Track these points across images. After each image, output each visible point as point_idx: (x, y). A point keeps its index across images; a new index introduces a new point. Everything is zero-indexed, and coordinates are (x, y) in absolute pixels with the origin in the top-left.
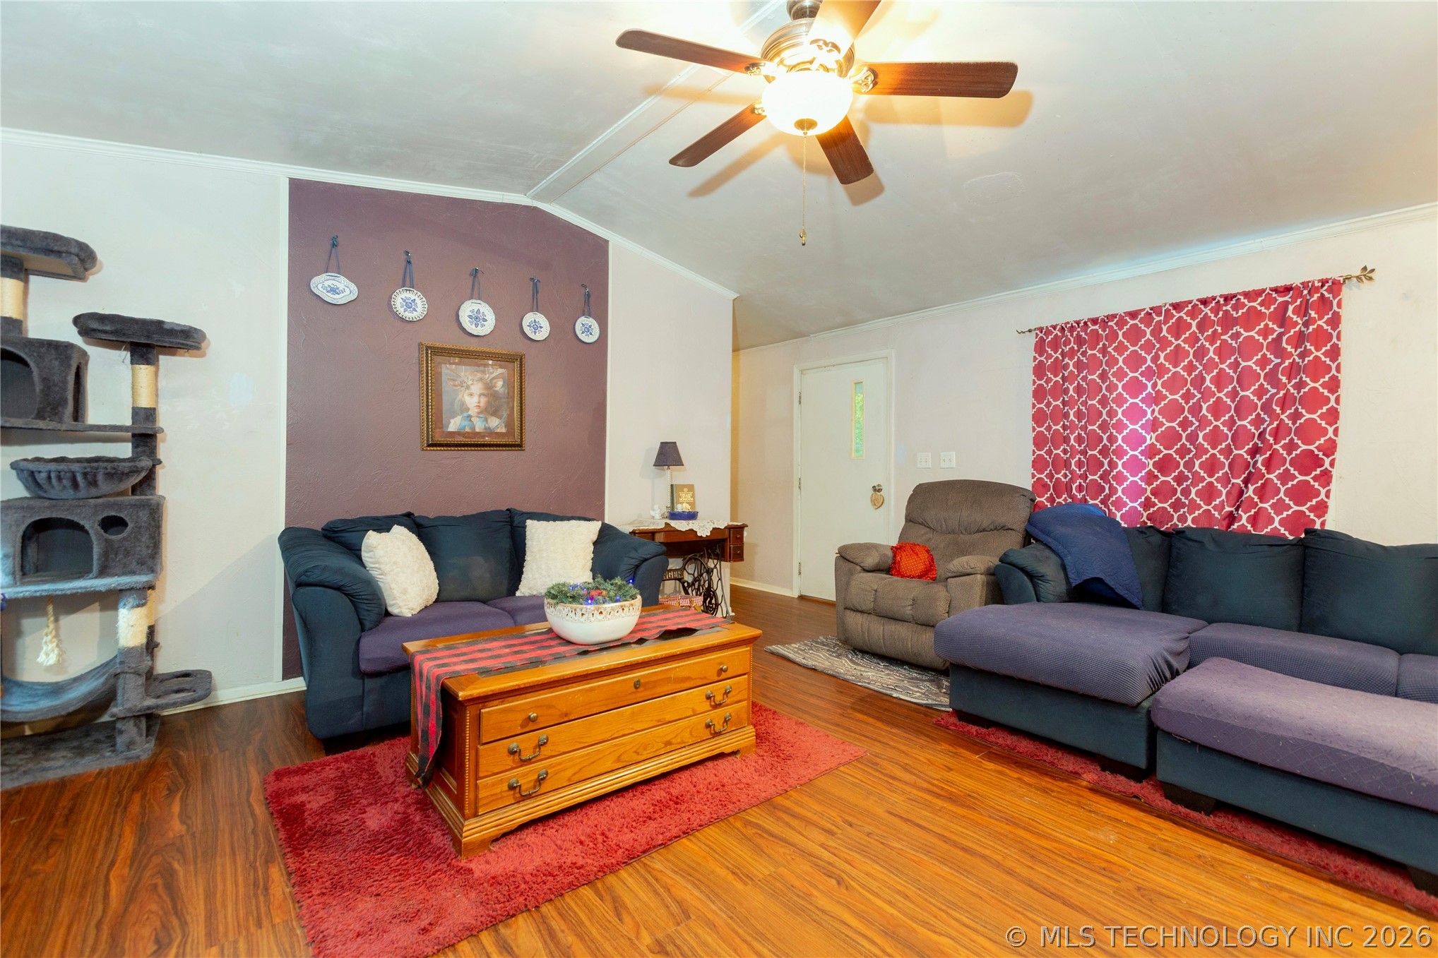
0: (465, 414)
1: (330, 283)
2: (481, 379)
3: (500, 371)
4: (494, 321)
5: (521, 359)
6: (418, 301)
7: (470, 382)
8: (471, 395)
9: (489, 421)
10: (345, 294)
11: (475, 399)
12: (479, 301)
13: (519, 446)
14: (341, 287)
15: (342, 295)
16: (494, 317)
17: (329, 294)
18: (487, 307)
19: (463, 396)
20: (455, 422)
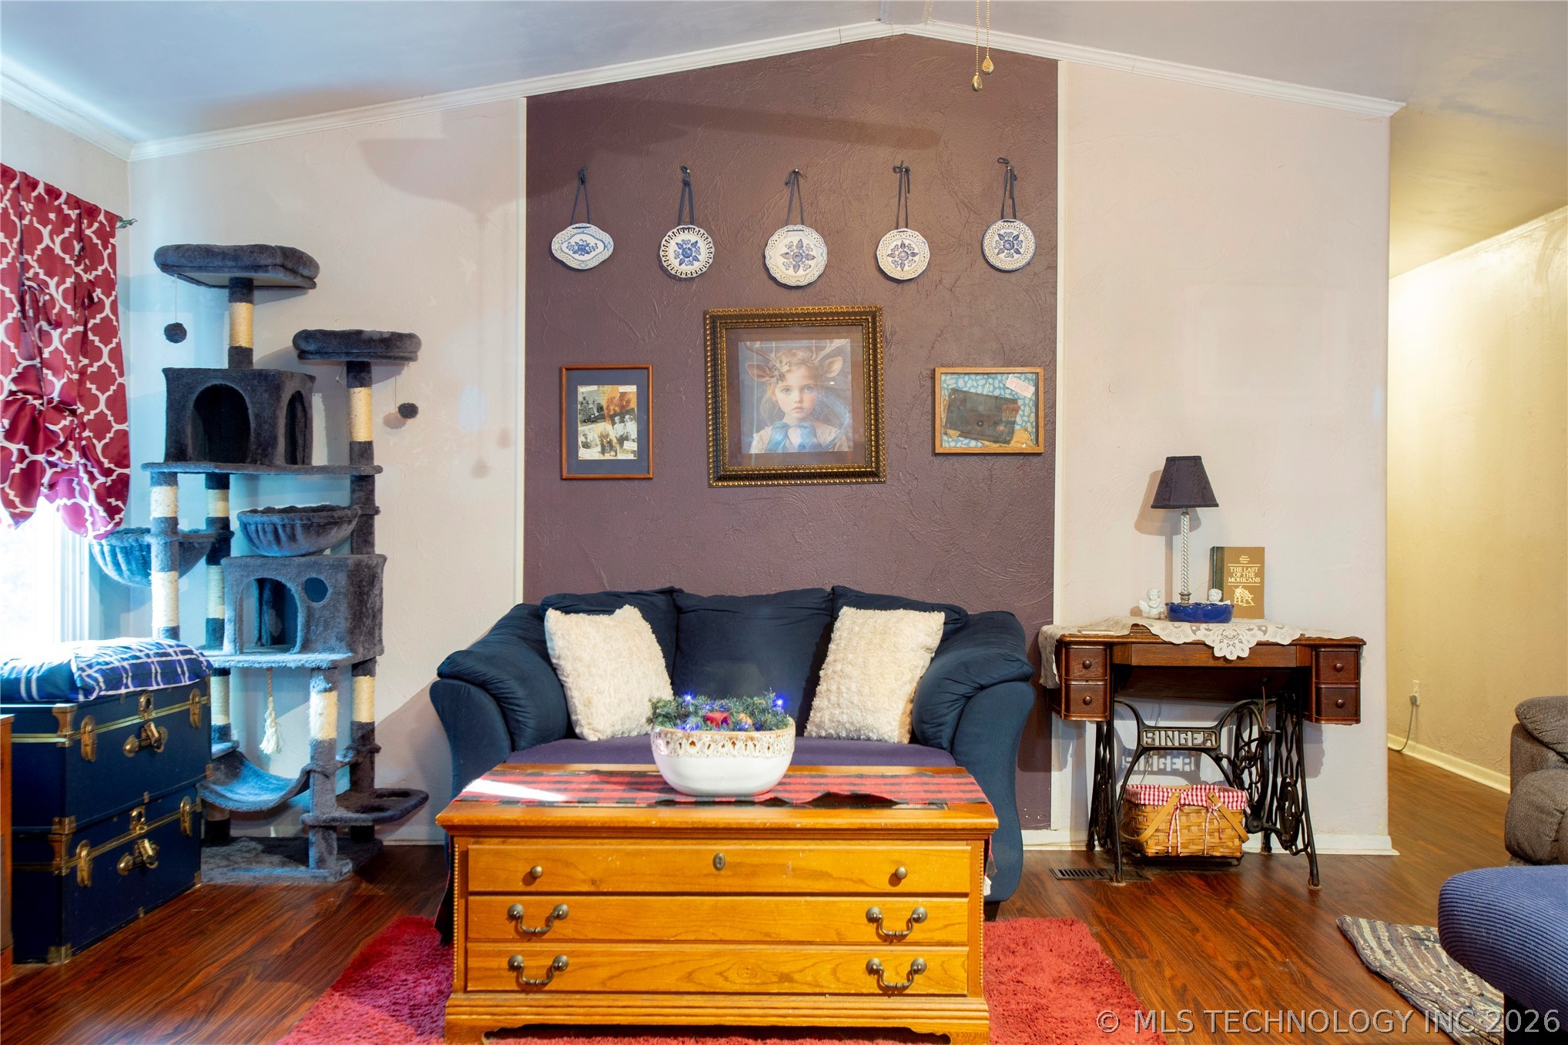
0: (778, 424)
1: (577, 239)
2: (803, 362)
3: (838, 343)
4: (825, 258)
5: (874, 318)
6: (702, 244)
7: (785, 368)
8: (787, 390)
9: (819, 432)
10: (597, 251)
11: (795, 395)
12: (800, 227)
13: (873, 474)
14: (592, 241)
15: (593, 254)
16: (825, 249)
17: (576, 256)
18: (815, 235)
19: (773, 393)
20: (761, 437)
